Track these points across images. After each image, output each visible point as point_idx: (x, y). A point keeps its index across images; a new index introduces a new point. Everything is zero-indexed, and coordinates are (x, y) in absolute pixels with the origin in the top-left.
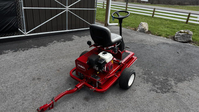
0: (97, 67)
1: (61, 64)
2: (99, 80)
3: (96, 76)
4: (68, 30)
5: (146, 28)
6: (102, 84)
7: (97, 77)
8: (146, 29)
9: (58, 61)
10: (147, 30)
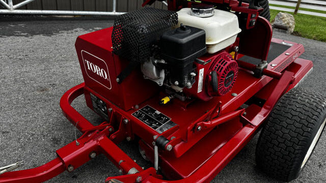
0: (159, 67)
1: (63, 72)
2: (165, 136)
3: (158, 112)
4: (117, 14)
5: (291, 24)
6: (179, 155)
7: (159, 117)
8: (290, 27)
9: (58, 66)
10: (293, 30)
